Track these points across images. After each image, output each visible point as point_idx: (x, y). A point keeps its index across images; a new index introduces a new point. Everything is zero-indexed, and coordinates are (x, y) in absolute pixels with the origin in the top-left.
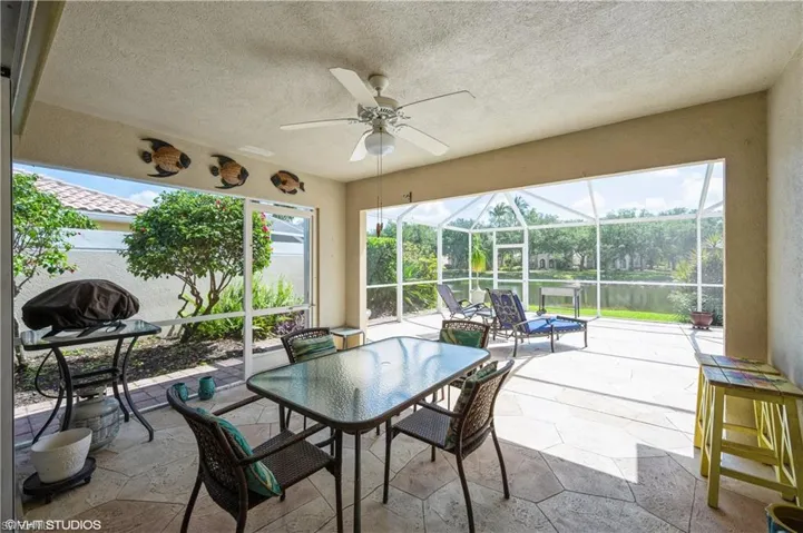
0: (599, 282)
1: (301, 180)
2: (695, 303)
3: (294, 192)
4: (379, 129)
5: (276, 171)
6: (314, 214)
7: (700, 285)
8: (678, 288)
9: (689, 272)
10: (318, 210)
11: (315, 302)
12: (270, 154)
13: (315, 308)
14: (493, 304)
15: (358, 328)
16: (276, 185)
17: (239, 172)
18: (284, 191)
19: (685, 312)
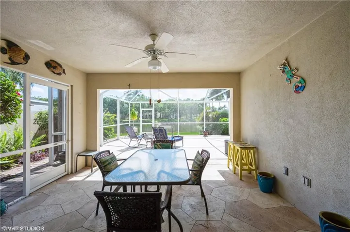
0: (178, 123)
1: (63, 68)
2: (203, 128)
3: (60, 74)
4: (155, 58)
5: (49, 60)
6: (69, 88)
7: (205, 123)
8: (198, 124)
9: (200, 119)
10: (72, 86)
11: (70, 139)
12: (51, 48)
13: (70, 143)
14: (154, 133)
15: (96, 151)
16: (48, 68)
17: (24, 55)
18: (54, 73)
19: (201, 132)
